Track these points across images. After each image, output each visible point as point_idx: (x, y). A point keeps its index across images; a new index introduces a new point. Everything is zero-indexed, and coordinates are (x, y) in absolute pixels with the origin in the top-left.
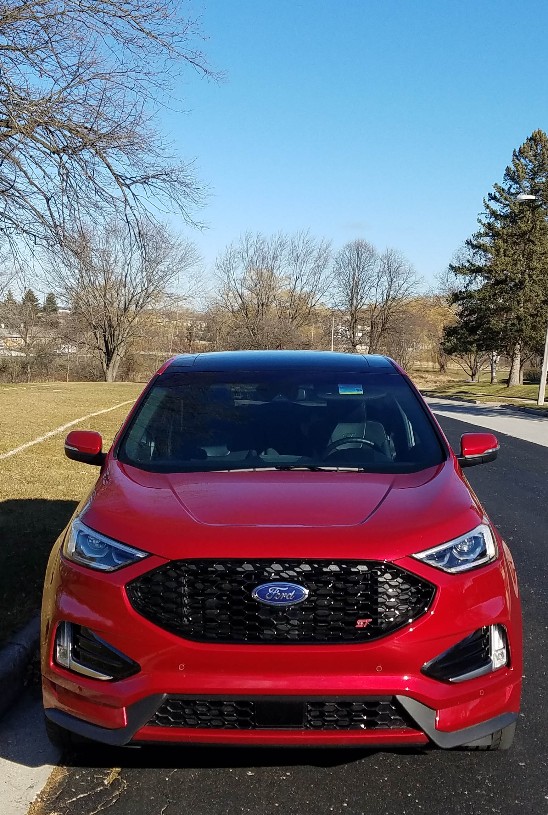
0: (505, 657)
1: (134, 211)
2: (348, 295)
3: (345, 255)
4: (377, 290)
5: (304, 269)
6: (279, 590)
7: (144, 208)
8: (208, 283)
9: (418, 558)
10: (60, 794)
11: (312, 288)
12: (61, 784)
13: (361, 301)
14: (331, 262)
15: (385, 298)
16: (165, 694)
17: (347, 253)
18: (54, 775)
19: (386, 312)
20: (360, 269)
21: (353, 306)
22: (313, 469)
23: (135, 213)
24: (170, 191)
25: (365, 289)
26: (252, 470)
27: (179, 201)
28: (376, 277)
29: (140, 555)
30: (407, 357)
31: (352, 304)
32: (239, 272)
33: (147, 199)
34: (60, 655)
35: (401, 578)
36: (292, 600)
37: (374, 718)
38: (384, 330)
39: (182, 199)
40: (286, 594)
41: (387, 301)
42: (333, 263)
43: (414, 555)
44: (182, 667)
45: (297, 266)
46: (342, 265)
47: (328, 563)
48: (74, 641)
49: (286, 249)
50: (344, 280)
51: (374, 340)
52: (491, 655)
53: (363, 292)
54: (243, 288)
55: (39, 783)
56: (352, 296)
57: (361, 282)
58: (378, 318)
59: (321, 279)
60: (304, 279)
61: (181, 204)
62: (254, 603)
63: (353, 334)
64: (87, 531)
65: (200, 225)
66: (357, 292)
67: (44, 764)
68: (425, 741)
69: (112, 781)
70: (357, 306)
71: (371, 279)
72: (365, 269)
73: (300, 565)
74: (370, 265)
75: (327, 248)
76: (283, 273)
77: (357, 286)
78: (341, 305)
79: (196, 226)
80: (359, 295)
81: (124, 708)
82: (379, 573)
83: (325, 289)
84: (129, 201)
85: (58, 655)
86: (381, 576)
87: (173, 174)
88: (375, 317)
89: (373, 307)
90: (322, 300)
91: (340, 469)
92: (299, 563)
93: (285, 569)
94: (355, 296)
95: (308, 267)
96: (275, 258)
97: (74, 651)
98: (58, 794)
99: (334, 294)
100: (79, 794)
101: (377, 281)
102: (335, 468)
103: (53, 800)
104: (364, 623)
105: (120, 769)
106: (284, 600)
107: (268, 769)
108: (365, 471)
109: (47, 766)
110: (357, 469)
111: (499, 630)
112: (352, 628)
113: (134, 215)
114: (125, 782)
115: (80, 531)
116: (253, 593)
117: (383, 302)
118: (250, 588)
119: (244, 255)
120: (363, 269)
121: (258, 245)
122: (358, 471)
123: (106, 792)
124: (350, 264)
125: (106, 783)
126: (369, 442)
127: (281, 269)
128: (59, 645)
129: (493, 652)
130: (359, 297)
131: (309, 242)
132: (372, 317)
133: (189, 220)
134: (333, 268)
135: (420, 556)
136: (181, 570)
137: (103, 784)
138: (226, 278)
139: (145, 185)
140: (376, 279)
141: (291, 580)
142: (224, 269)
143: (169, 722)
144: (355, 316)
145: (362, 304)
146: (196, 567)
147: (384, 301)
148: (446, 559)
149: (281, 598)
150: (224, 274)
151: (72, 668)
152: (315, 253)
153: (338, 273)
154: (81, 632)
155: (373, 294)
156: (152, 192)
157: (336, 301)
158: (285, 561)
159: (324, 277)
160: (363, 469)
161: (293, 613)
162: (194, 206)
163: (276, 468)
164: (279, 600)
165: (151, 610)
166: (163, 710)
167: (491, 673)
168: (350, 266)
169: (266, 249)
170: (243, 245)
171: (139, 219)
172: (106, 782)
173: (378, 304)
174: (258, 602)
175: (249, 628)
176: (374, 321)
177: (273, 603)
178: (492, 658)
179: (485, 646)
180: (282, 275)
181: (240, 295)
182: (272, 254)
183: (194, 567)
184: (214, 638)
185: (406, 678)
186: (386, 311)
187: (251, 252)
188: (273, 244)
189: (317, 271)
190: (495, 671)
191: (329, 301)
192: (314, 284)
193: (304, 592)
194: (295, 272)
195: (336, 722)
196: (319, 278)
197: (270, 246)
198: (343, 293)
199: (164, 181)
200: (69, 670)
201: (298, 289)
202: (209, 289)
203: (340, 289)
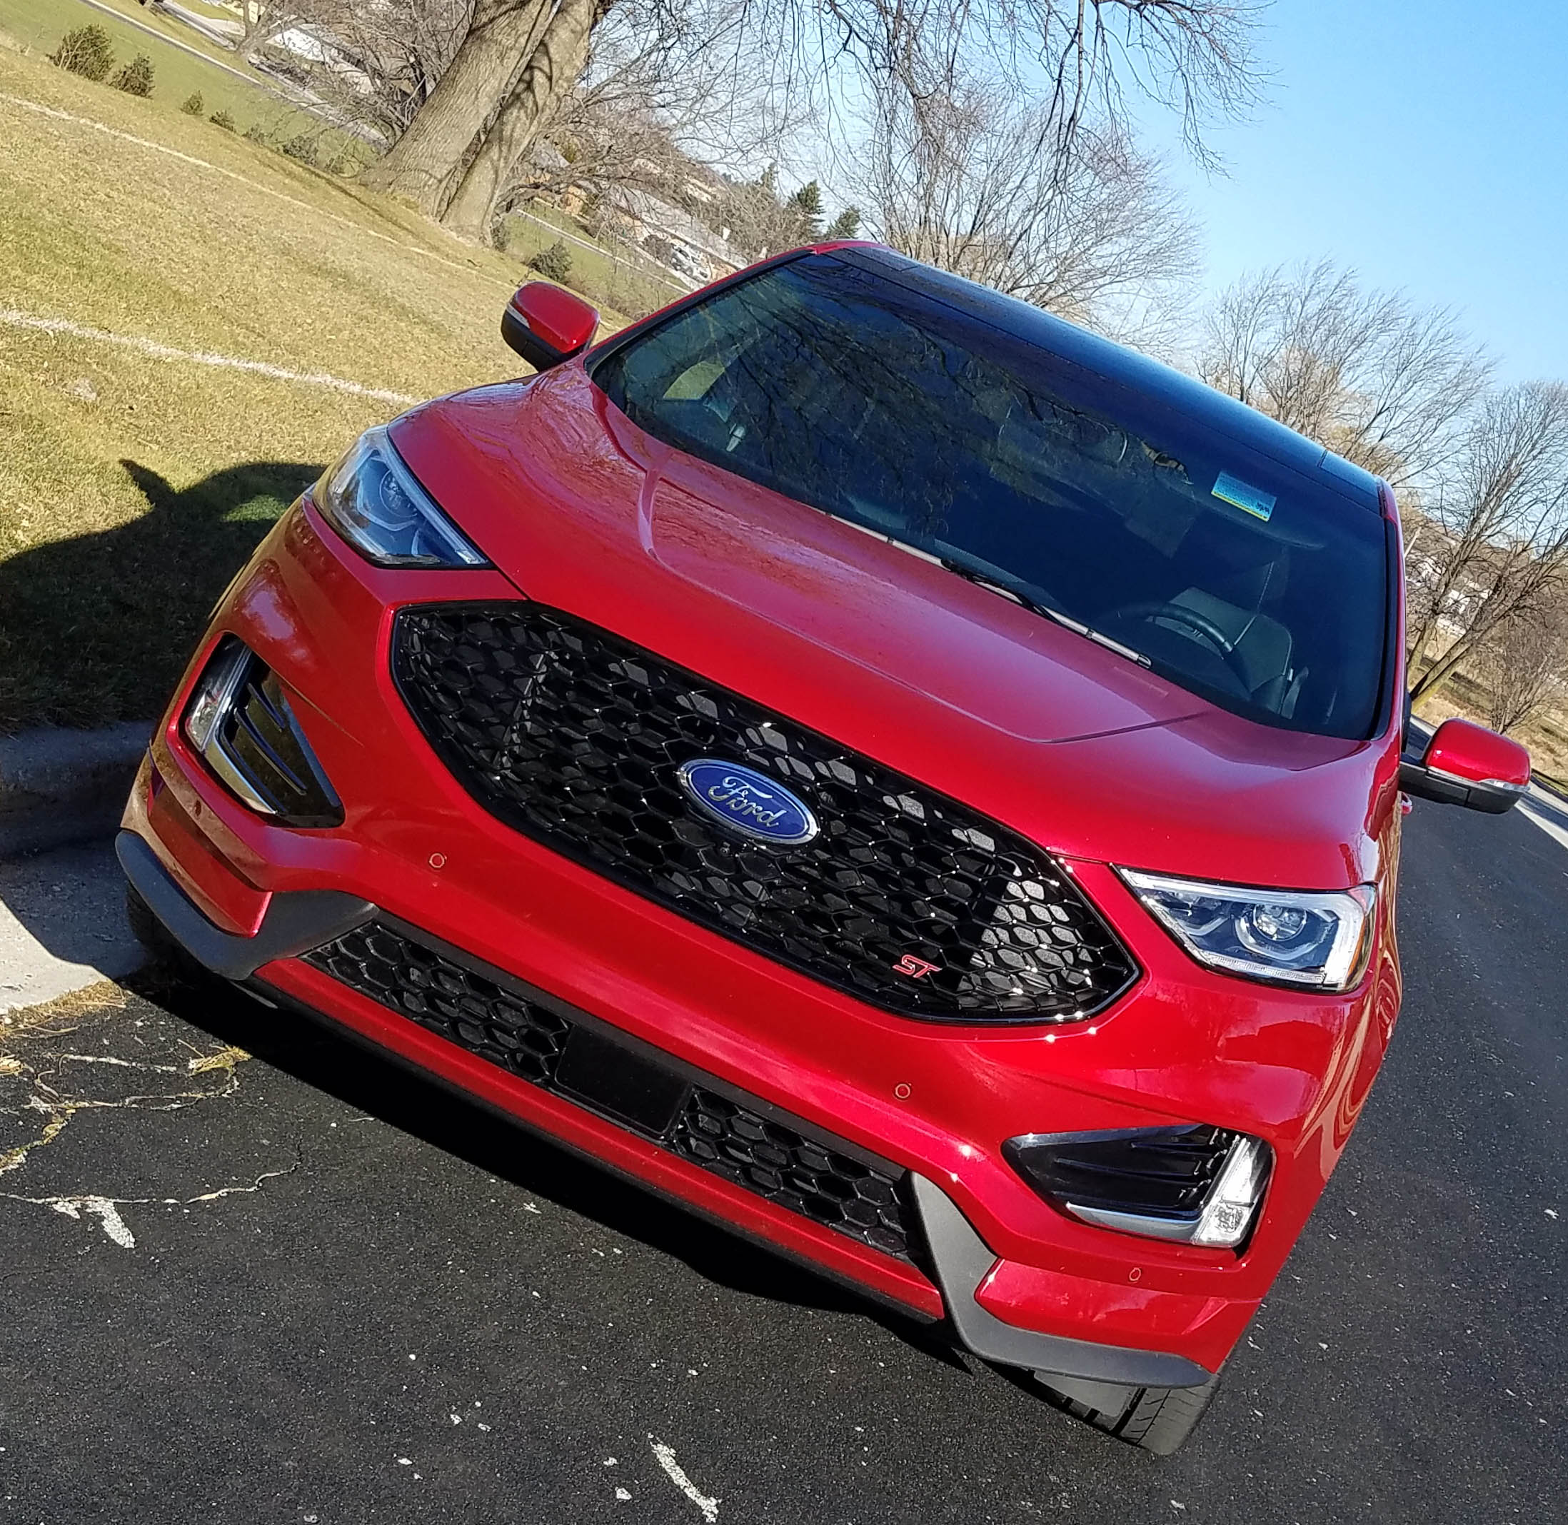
0: (1241, 1228)
1: (1084, 63)
2: (1477, 496)
3: (1515, 405)
4: (1548, 515)
5: (1409, 394)
6: (749, 790)
7: (1108, 67)
8: (1185, 331)
9: (1133, 884)
10: (67, 1034)
11: (1405, 445)
12: (89, 1016)
13: (1499, 522)
14: (1477, 408)
15: (1557, 539)
16: (372, 905)
17: (1522, 401)
18: (89, 993)
19: (1543, 571)
20: (1532, 450)
21: (1476, 524)
22: (1028, 604)
23: (1083, 69)
24: (1185, 53)
25: (1523, 499)
26: (885, 539)
27: (1191, 84)
28: (1560, 484)
29: (468, 557)
30: (1539, 690)
31: (1475, 520)
32: (1265, 340)
33: (1124, 46)
34: (201, 718)
35: (1066, 908)
36: (768, 829)
37: (838, 1200)
38: (1517, 608)
39: (1202, 84)
40: (761, 808)
41: (1556, 548)
42: (1480, 411)
43: (1125, 873)
44: (436, 861)
45: (1398, 382)
46: (1498, 425)
47: (902, 785)
48: (240, 699)
49: (1391, 332)
50: (1485, 459)
51: (1486, 619)
52: (1206, 1204)
53: (1513, 504)
54: (1258, 377)
55: (38, 991)
56: (1487, 503)
57: (1520, 479)
58: (1519, 575)
59: (1436, 433)
60: (1400, 417)
61: (1192, 93)
62: (677, 794)
63: (1447, 585)
64: (388, 456)
65: (1213, 159)
66: (1500, 498)
67: (88, 964)
68: (936, 1315)
69: (208, 1069)
70: (1486, 528)
71: (1546, 482)
72: (1545, 456)
73: (831, 759)
74: (1559, 452)
75: (1484, 371)
76: (1359, 382)
77: (1508, 484)
78: (1451, 512)
79: (1201, 158)
80: (1503, 506)
81: (269, 894)
82: (1017, 872)
83: (1436, 460)
84: (1083, 36)
85: (197, 714)
86: (1019, 880)
87: (1206, 16)
88: (1514, 570)
89: (1520, 548)
90: (1417, 482)
91: (1095, 635)
92: (831, 750)
93: (794, 752)
94: (1492, 504)
95: (1422, 395)
96: (1358, 342)
97: (228, 720)
98: (63, 1031)
99: (1448, 480)
100: (112, 1055)
101: (1557, 493)
102: (1084, 630)
103: (42, 1036)
104: (919, 968)
105: (247, 1056)
106: (750, 820)
107: (580, 1219)
108: (1151, 669)
109: (90, 969)
110: (1135, 656)
111: (1258, 1158)
112: (885, 964)
113: (1080, 72)
114: (237, 1083)
115: (376, 453)
116: (682, 769)
117: (1546, 547)
118: (684, 753)
119: (1294, 304)
120: (1540, 453)
121: (1335, 297)
122: (1137, 662)
123: (176, 1082)
124: (1517, 430)
125: (191, 1066)
126: (1223, 640)
127: (1360, 370)
128: (209, 694)
129: (1215, 1201)
130: (1500, 512)
131: (1450, 340)
132: (1505, 568)
133: (1192, 137)
134: (1475, 422)
135: (1139, 880)
136: (545, 639)
137: (183, 1064)
138: (1230, 338)
139: (1135, 14)
140: (1557, 488)
141: (794, 784)
142: (1235, 317)
143: (356, 976)
144: (1469, 549)
145: (1498, 529)
146: (583, 646)
147: (1551, 544)
148: (1206, 929)
149: (745, 813)
150: (1229, 328)
151: (207, 756)
152: (1451, 372)
153: (1481, 436)
154: (265, 685)
155: (1534, 519)
156: (1141, 36)
157: (1445, 497)
158: (802, 733)
159: (1446, 431)
160: (1149, 663)
161: (760, 863)
162: (1220, 113)
163: (942, 562)
164: (737, 815)
165: (430, 697)
166: (355, 943)
167: (1184, 1244)
168: (1514, 435)
169: (1348, 312)
170: (1304, 283)
171: (1085, 86)
172: (193, 1064)
173: (1533, 544)
174: (687, 799)
175: (636, 846)
176: (1506, 579)
177: (719, 815)
178: (1205, 1212)
179: (1203, 1175)
180: (1353, 387)
181: (1242, 390)
182: (1356, 331)
183: (577, 644)
184: (542, 830)
185: (966, 1150)
186: (1545, 567)
187: (1313, 306)
188: (1370, 309)
189: (1436, 413)
190: (1196, 1246)
191: (1430, 491)
192: (1417, 438)
193: (806, 827)
194: (1386, 392)
195: (746, 1168)
196: (1435, 430)
197: (1361, 311)
198: (1468, 487)
199: (1182, 23)
200: (201, 757)
201: (1375, 434)
202: (1183, 345)
203: (1466, 474)
